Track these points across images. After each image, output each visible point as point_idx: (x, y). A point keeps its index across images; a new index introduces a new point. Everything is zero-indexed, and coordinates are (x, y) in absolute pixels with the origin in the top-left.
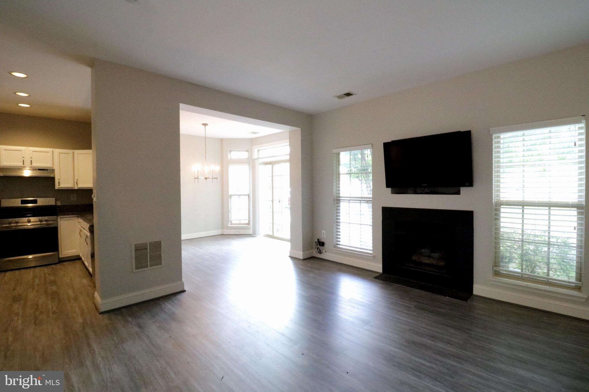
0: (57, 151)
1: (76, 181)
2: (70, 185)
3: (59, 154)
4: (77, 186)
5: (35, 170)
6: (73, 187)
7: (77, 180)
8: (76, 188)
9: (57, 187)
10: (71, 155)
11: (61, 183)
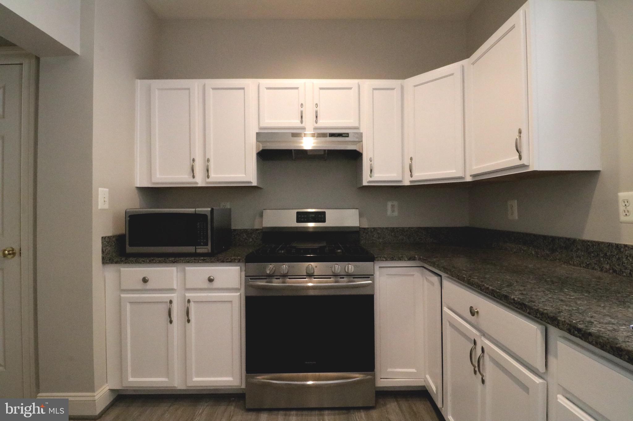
0: (368, 84)
1: (407, 162)
2: (395, 175)
3: (373, 92)
4: (411, 176)
5: (323, 135)
6: (399, 178)
7: (411, 159)
8: (407, 183)
9: (366, 180)
10: (396, 94)
11: (375, 170)
